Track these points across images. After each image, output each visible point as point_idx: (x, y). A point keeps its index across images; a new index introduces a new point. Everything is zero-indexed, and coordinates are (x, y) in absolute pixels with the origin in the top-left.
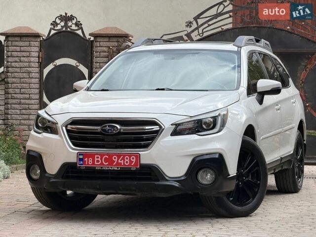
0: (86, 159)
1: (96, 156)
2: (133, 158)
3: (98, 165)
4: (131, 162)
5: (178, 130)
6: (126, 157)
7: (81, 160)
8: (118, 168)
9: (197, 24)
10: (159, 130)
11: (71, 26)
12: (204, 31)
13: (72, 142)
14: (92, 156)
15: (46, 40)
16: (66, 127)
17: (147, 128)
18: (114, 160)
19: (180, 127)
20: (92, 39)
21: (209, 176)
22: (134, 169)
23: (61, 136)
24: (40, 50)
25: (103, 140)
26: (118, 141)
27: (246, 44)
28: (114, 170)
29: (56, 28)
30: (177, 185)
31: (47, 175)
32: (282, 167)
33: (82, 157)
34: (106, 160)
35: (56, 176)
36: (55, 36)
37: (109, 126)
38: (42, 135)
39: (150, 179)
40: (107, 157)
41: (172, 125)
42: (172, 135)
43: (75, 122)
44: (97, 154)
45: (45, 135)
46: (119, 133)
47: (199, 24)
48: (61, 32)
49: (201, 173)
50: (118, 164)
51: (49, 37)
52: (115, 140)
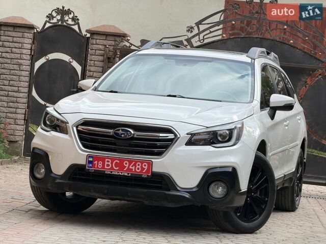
0: (96, 162)
1: (106, 160)
2: (145, 165)
3: (107, 169)
4: (143, 169)
5: (193, 140)
6: (138, 164)
7: (90, 162)
8: (128, 174)
9: (199, 30)
10: (174, 138)
11: (67, 21)
12: (205, 37)
13: (82, 143)
14: (103, 159)
15: (41, 32)
16: (77, 127)
17: (161, 135)
18: (125, 165)
19: (195, 137)
20: (88, 35)
21: (220, 189)
22: (145, 176)
23: (71, 136)
24: (33, 43)
25: (115, 144)
26: (130, 146)
27: (260, 57)
28: (124, 175)
29: (51, 21)
30: (187, 196)
31: (52, 175)
32: (283, 184)
33: (91, 160)
34: (117, 165)
35: (62, 177)
36: (50, 29)
37: (122, 130)
38: (51, 134)
39: (160, 188)
40: (118, 162)
41: (187, 134)
42: (186, 144)
43: (86, 123)
44: (108, 158)
45: (54, 133)
46: (133, 138)
47: (200, 30)
48: (57, 26)
49: (212, 185)
50: (129, 169)
51: (44, 30)
52: (128, 145)
